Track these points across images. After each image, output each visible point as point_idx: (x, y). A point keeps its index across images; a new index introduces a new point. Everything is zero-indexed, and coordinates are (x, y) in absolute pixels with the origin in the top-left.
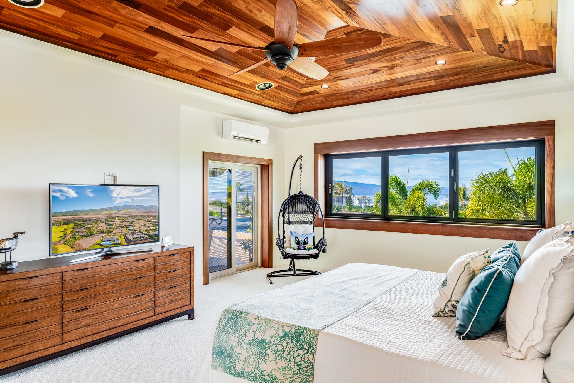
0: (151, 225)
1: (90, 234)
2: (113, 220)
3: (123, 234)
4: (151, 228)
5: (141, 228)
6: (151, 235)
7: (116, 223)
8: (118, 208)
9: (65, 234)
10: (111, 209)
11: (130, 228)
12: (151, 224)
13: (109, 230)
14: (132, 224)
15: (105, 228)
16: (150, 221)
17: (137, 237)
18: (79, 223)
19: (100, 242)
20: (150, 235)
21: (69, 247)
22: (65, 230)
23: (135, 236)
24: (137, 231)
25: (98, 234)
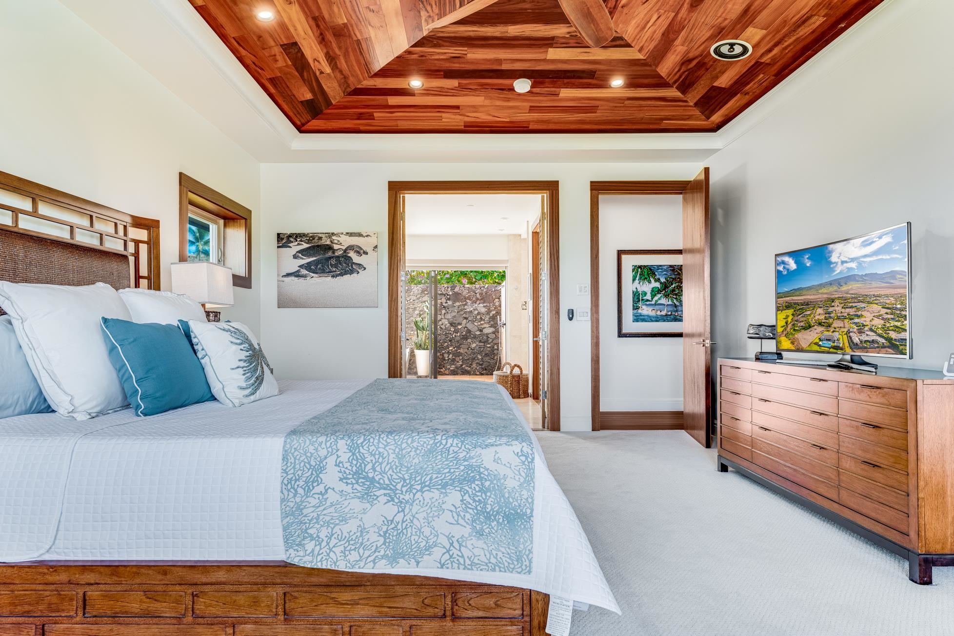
0: (892, 316)
1: (807, 325)
2: (833, 304)
3: (846, 330)
4: (893, 323)
5: (873, 323)
6: (892, 339)
7: (837, 309)
8: (838, 282)
9: (786, 323)
10: (830, 284)
11: (856, 320)
12: (891, 314)
13: (827, 321)
14: (859, 313)
15: (823, 317)
16: (890, 306)
17: (868, 341)
18: (798, 307)
19: (817, 340)
20: (889, 340)
21: (790, 341)
22: (787, 316)
23: (864, 338)
24: (866, 328)
25: (816, 327)
